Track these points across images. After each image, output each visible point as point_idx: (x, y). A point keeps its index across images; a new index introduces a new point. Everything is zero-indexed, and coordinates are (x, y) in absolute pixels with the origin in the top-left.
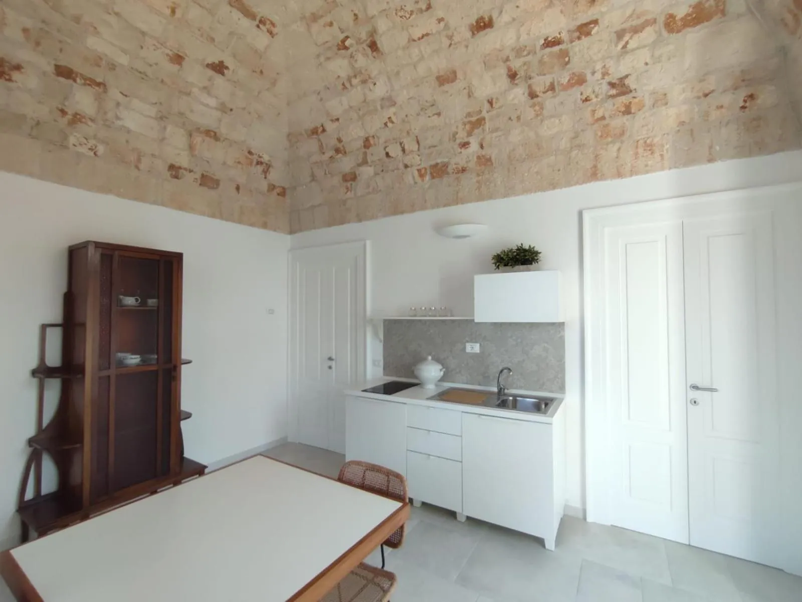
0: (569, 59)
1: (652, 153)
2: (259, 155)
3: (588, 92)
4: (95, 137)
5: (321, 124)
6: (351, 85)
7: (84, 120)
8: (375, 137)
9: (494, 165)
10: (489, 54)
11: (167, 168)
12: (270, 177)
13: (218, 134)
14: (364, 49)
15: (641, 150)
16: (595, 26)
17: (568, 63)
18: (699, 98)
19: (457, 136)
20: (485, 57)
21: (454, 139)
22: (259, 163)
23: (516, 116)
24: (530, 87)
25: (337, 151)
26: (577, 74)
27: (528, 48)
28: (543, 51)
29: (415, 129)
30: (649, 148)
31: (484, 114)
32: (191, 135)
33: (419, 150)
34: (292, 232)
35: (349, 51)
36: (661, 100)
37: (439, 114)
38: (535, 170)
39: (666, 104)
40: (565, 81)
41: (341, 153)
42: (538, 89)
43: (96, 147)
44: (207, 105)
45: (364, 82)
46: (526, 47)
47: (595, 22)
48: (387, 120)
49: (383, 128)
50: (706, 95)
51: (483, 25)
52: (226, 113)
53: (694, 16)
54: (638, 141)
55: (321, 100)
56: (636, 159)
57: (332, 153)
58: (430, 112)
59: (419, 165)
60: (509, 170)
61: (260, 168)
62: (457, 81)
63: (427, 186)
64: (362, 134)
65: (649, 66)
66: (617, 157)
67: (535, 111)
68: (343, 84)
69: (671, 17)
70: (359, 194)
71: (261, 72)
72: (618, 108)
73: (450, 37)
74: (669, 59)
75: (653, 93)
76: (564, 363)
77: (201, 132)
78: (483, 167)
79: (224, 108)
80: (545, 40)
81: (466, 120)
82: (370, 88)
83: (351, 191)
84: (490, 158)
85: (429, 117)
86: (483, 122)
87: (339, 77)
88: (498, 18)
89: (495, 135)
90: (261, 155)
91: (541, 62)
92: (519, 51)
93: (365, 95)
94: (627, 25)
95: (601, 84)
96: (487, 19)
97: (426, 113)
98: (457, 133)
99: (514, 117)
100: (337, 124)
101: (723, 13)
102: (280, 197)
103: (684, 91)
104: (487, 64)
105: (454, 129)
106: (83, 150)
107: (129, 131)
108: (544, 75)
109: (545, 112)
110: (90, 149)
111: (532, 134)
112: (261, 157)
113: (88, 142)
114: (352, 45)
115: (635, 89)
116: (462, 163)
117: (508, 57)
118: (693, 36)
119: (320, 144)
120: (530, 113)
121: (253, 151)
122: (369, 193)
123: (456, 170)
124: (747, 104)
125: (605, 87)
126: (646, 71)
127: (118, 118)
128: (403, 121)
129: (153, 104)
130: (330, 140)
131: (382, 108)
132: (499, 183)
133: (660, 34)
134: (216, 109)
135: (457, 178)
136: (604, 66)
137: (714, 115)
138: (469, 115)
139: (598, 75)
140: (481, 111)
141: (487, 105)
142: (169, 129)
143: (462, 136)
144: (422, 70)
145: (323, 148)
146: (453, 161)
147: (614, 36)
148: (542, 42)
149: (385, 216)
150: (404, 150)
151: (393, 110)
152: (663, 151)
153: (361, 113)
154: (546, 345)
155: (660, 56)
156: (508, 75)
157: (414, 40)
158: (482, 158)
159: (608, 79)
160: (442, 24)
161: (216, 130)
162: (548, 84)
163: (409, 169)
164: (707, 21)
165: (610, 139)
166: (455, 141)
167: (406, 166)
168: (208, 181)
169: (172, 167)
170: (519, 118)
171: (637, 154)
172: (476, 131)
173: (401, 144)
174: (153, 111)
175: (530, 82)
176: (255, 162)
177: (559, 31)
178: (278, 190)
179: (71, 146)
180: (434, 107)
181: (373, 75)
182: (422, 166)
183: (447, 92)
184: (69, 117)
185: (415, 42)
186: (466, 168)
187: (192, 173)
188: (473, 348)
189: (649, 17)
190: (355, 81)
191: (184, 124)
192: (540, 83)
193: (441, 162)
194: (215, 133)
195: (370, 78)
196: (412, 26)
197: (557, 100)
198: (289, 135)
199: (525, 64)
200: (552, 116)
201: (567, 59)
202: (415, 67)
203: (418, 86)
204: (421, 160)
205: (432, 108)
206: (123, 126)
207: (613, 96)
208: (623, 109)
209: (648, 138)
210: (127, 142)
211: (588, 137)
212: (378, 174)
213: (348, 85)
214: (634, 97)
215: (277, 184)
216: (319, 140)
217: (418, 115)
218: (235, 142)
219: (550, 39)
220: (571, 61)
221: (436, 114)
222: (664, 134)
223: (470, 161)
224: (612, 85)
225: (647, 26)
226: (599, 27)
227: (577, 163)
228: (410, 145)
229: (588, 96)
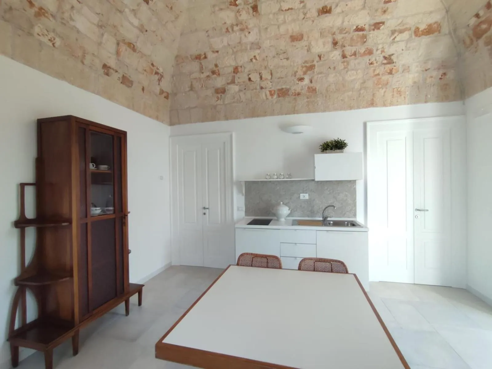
0: (366, 40)
1: (401, 96)
2: (157, 67)
3: (373, 60)
4: (54, 31)
5: (204, 53)
6: (233, 30)
7: (46, 15)
8: (242, 67)
9: (317, 93)
10: (325, 29)
11: (102, 67)
12: (161, 84)
13: (135, 47)
14: (248, 9)
15: (395, 94)
16: (382, 25)
17: (365, 42)
18: (423, 71)
19: (297, 74)
20: (322, 30)
21: (295, 75)
22: (157, 73)
23: (333, 67)
24: (343, 51)
25: (213, 72)
26: (369, 49)
27: (346, 30)
28: (354, 33)
29: (271, 66)
30: (399, 93)
31: (315, 63)
32: (118, 44)
33: (271, 79)
34: (171, 124)
35: (238, 8)
36: (406, 69)
37: (287, 59)
38: (341, 98)
39: (409, 72)
40: (362, 51)
41: (216, 74)
42: (348, 53)
43: (54, 39)
44: (132, 24)
45: (242, 30)
46: (346, 28)
47: (383, 23)
48: (253, 58)
49: (249, 62)
50: (426, 70)
51: (325, 11)
52: (142, 32)
53: (427, 30)
54: (394, 89)
55: (208, 36)
56: (393, 98)
57: (208, 73)
58: (281, 57)
59: (271, 88)
60: (326, 97)
61: (157, 77)
62: (302, 41)
63: (274, 102)
64: (234, 64)
65: (403, 51)
66: (384, 96)
67: (344, 65)
68: (227, 29)
69: (418, 28)
70: (226, 102)
71: (171, 8)
72: (386, 70)
73: (305, 14)
74: (413, 49)
75: (403, 65)
76: (356, 202)
77: (125, 43)
78: (311, 93)
79: (142, 29)
80: (356, 27)
81: (304, 65)
82: (245, 34)
83: (221, 100)
84: (316, 88)
85: (281, 59)
86: (314, 68)
87: (225, 23)
88: (334, 9)
89: (320, 76)
90: (158, 68)
91: (352, 39)
92: (342, 30)
93: (241, 38)
94: (397, 28)
95: (380, 56)
96: (328, 8)
97: (279, 57)
98: (297, 72)
99: (332, 67)
100: (216, 54)
101: (439, 32)
102: (165, 99)
103: (417, 66)
104: (322, 34)
105: (295, 69)
106: (45, 40)
107: (78, 32)
108: (352, 46)
109: (349, 67)
110: (49, 40)
111: (341, 78)
112: (158, 69)
113: (49, 34)
114: (240, 4)
115: (396, 62)
116: (298, 90)
117: (335, 32)
118: (425, 40)
119: (201, 66)
120: (341, 66)
121: (154, 64)
122: (234, 102)
123: (294, 93)
124: (443, 77)
125: (382, 58)
126: (402, 54)
127: (72, 19)
128: (264, 60)
129: (97, 13)
130: (209, 65)
131: (251, 49)
132: (320, 103)
133: (411, 37)
134: (137, 27)
135: (295, 99)
136: (383, 47)
137: (429, 80)
138: (306, 62)
139: (379, 52)
140: (313, 61)
141: (318, 58)
142: (105, 36)
143: (300, 74)
144: (282, 29)
145: (203, 69)
146: (293, 88)
147: (390, 33)
148: (355, 27)
149: (245, 117)
150: (261, 78)
151: (258, 51)
152: (405, 95)
153: (235, 50)
154: (347, 193)
155: (410, 47)
156: (332, 42)
157: (282, 10)
158: (310, 88)
159: (383, 54)
160: (302, 5)
161: (135, 44)
162: (353, 52)
163: (263, 90)
164: (432, 34)
165: (380, 86)
166: (295, 76)
167: (262, 88)
168: (126, 81)
169: (105, 66)
170: (334, 68)
171: (393, 95)
172: (309, 72)
173: (260, 74)
174: (96, 19)
175: (344, 49)
176: (154, 73)
177: (365, 24)
178: (165, 94)
179: (36, 35)
180: (285, 54)
181: (249, 27)
182: (273, 89)
183: (295, 46)
184: (36, 9)
185: (282, 12)
186: (300, 93)
187: (117, 73)
188: (305, 196)
189: (408, 26)
190: (236, 28)
191: (115, 35)
192: (349, 50)
193: (285, 88)
194: (134, 46)
195: (247, 28)
196: (284, 1)
197: (357, 61)
198: (177, 57)
199: (343, 38)
200: (353, 70)
201: (365, 40)
202: (279, 27)
203: (278, 39)
204: (272, 85)
205: (284, 54)
206: (74, 26)
207: (385, 64)
208: (389, 71)
209: (399, 88)
210: (77, 40)
211: (370, 84)
212: (242, 91)
213: (230, 30)
214: (395, 66)
215: (164, 90)
216: (201, 63)
217: (274, 57)
218: (145, 55)
219: (359, 27)
220: (367, 41)
221: (286, 59)
222: (406, 87)
223: (303, 89)
224: (385, 58)
225: (406, 31)
226: (384, 26)
227: (364, 96)
228: (266, 75)
229: (373, 62)
